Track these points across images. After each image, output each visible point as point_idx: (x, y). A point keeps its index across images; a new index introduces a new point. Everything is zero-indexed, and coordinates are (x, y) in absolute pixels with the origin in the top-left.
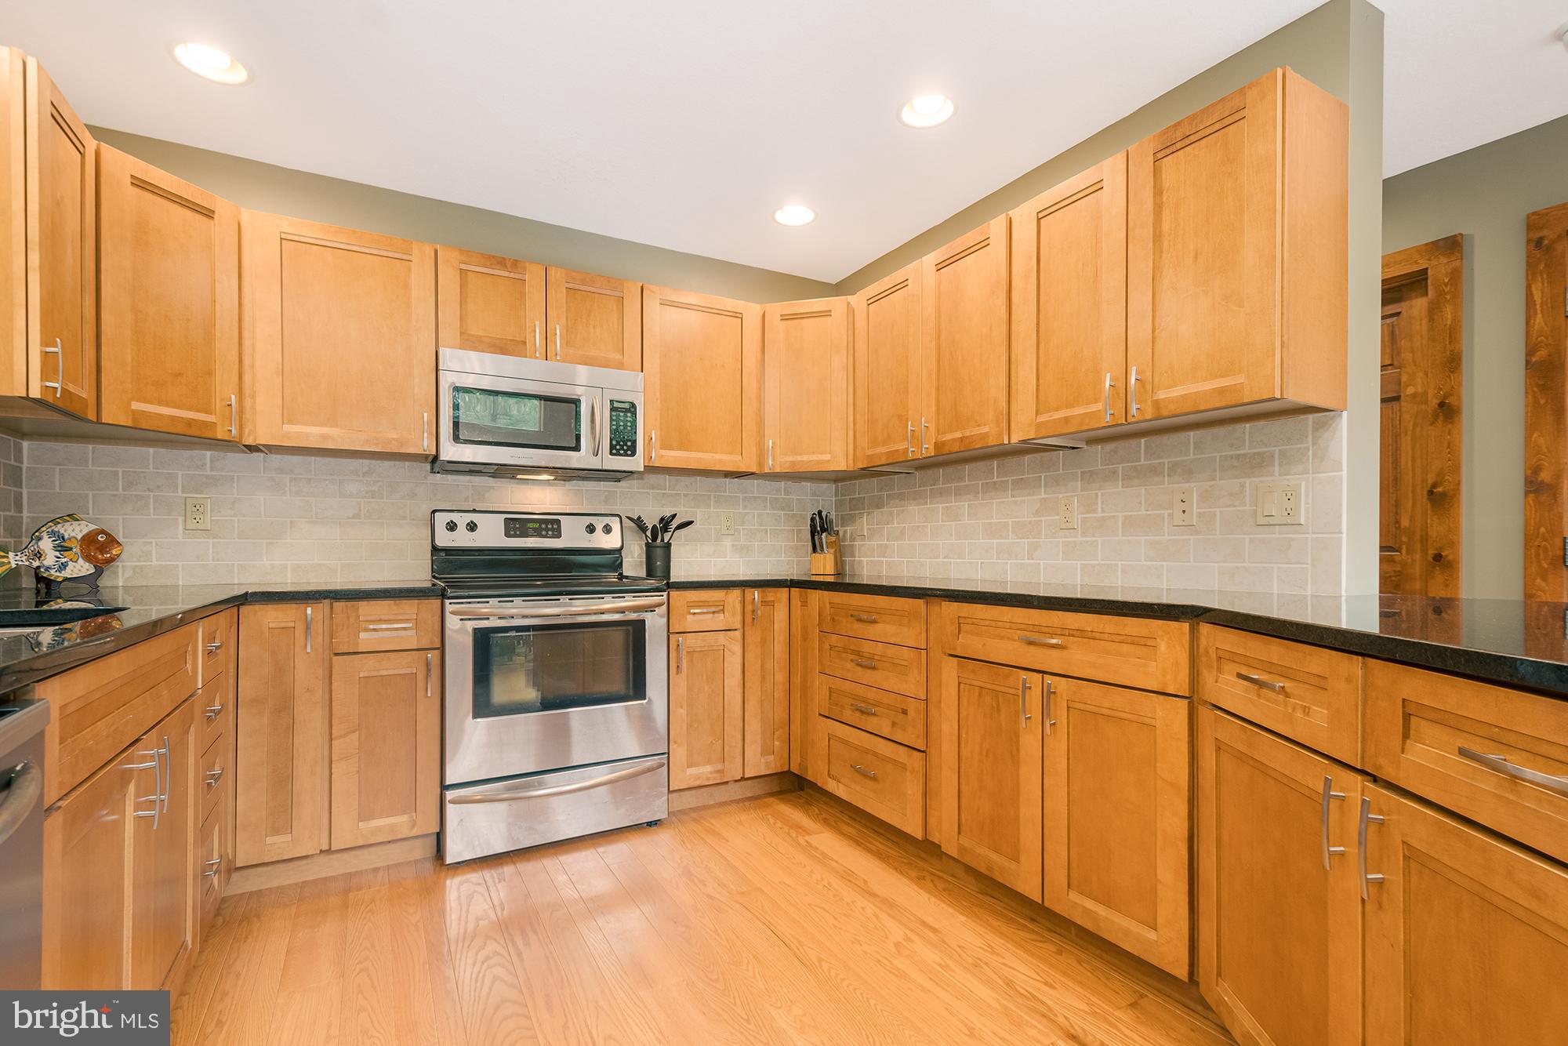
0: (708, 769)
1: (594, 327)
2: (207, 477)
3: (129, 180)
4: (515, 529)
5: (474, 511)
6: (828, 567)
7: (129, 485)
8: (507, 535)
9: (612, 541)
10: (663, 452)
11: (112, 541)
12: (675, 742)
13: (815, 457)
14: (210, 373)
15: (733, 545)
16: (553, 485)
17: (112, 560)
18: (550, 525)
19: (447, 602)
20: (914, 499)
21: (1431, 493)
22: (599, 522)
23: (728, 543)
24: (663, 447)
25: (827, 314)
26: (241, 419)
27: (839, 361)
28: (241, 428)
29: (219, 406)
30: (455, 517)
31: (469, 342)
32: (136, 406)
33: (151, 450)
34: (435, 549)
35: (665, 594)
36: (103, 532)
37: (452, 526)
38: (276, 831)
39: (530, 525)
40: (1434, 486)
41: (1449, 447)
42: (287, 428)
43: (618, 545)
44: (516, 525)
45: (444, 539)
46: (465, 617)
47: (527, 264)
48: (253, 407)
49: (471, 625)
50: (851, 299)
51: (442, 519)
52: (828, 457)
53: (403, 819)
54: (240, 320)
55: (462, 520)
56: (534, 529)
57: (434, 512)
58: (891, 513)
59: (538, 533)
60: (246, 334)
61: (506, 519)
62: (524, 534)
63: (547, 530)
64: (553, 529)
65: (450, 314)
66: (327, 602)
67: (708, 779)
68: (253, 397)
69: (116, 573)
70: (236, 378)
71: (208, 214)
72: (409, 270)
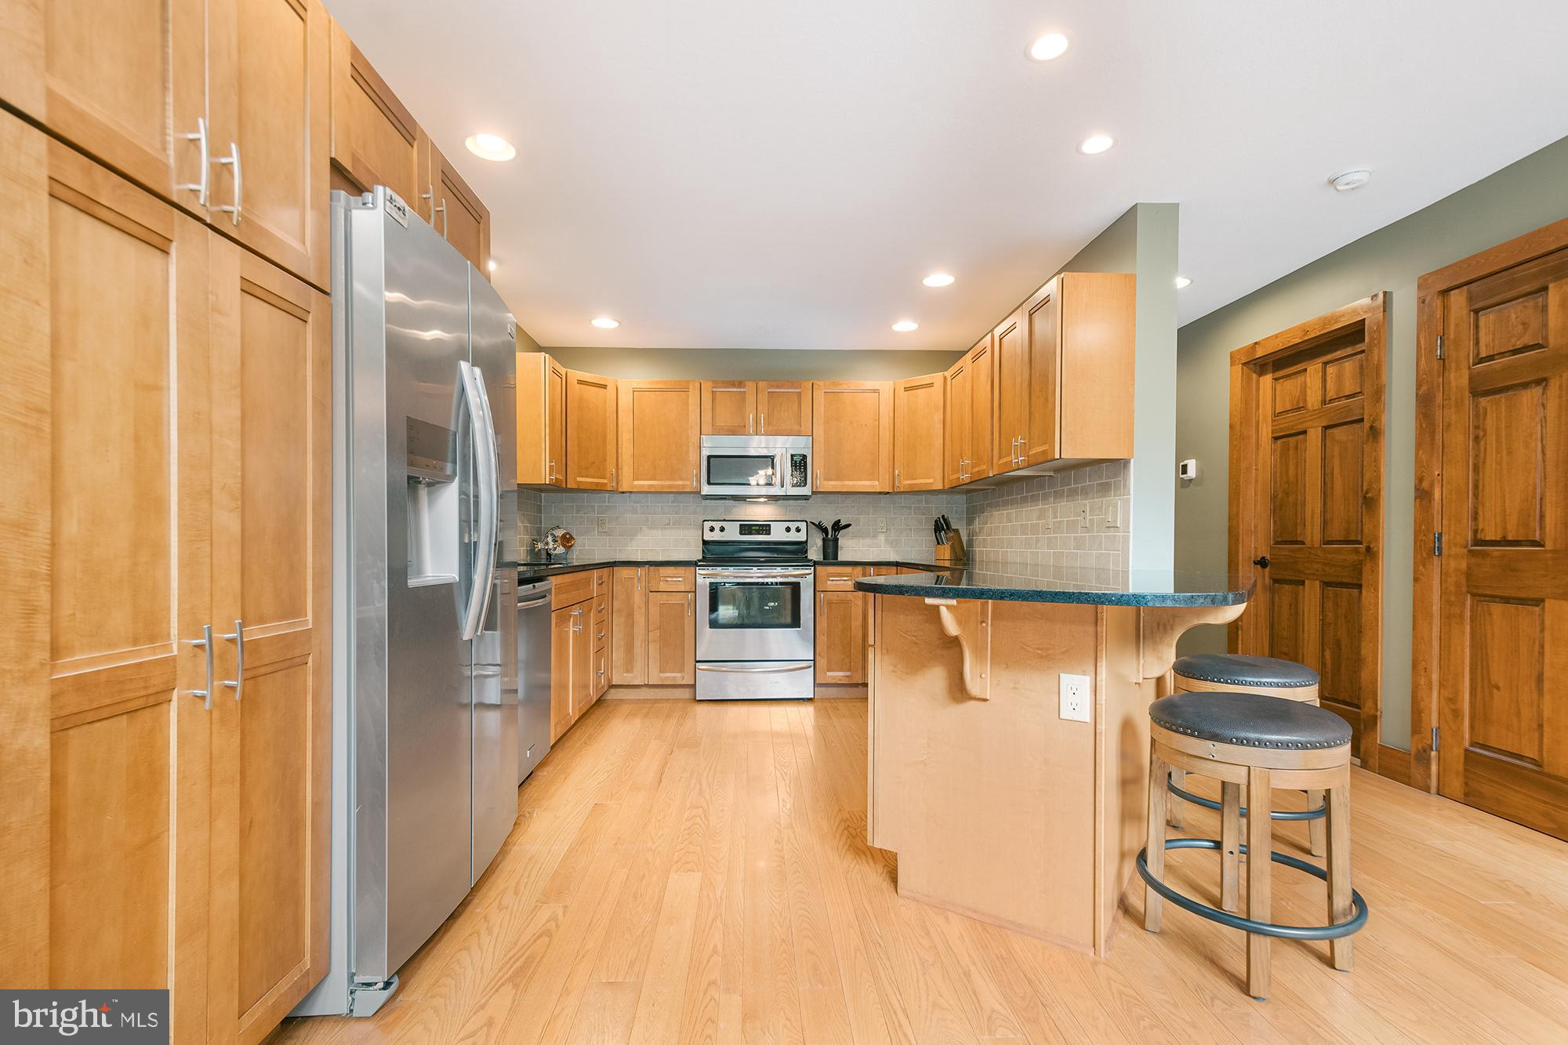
0: (841, 674)
1: (784, 412)
2: (607, 506)
3: (576, 382)
4: (745, 530)
5: (725, 520)
6: (946, 555)
7: (578, 512)
8: (741, 533)
9: (801, 537)
10: (825, 483)
11: (571, 538)
12: (820, 655)
13: (922, 481)
14: (605, 460)
15: (886, 540)
16: (769, 504)
17: (571, 546)
18: (765, 529)
19: (697, 568)
20: (996, 507)
21: (1365, 498)
22: (793, 526)
23: (882, 537)
24: (825, 479)
25: (931, 385)
26: (617, 479)
27: (939, 416)
28: (617, 484)
29: (608, 475)
30: (713, 524)
31: (717, 431)
32: (579, 479)
33: (586, 495)
34: (705, 542)
35: (813, 568)
36: (568, 533)
37: (712, 529)
38: (627, 672)
39: (754, 528)
40: (1367, 493)
41: (1375, 461)
42: (636, 483)
43: (805, 539)
44: (746, 529)
45: (708, 536)
46: (705, 576)
47: (747, 383)
48: (622, 474)
49: (708, 581)
50: (945, 373)
51: (707, 525)
52: (931, 481)
53: (679, 675)
54: (617, 432)
55: (717, 525)
56: (756, 530)
57: (704, 521)
58: (987, 516)
59: (758, 533)
60: (620, 439)
61: (741, 525)
62: (750, 533)
63: (763, 530)
64: (766, 530)
65: (707, 416)
66: (647, 566)
67: (840, 680)
68: (622, 469)
69: (573, 552)
70: (615, 460)
71: (605, 387)
72: (688, 395)
